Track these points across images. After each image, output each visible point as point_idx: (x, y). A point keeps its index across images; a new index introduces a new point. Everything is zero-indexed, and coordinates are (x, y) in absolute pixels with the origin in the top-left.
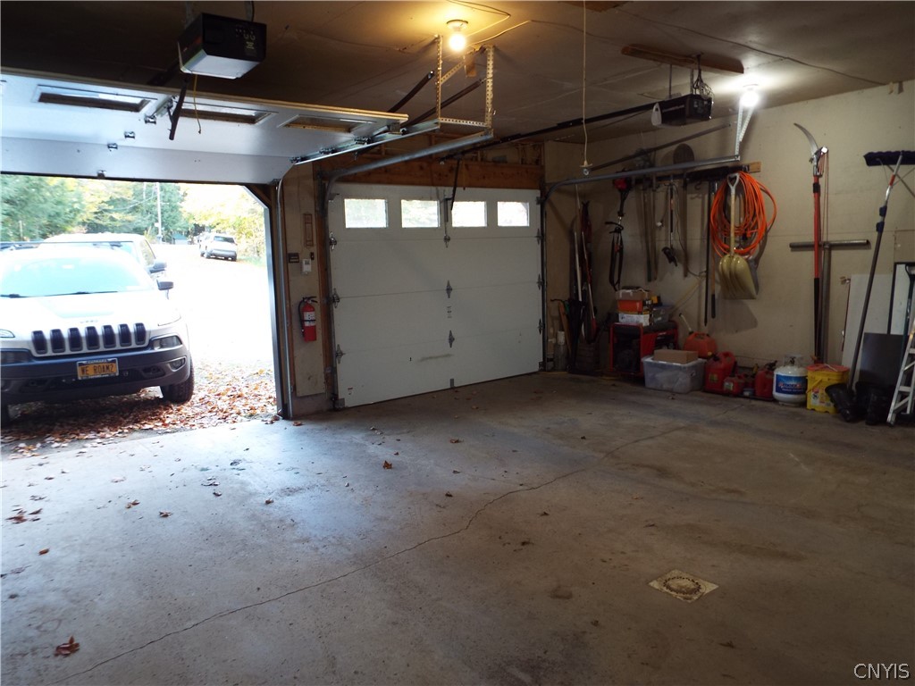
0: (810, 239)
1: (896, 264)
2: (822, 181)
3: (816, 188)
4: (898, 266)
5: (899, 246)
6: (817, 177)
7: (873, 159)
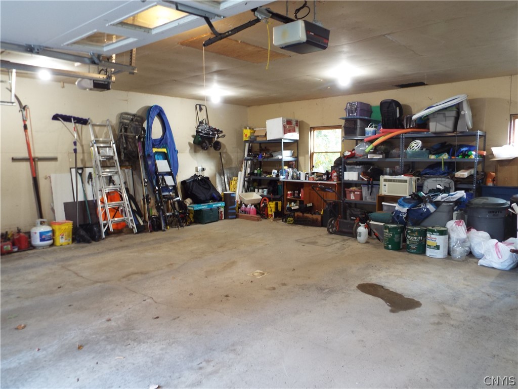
0: (26, 155)
1: (71, 168)
2: (28, 123)
3: (25, 127)
4: (72, 169)
5: (71, 160)
6: (24, 121)
7: (56, 117)
